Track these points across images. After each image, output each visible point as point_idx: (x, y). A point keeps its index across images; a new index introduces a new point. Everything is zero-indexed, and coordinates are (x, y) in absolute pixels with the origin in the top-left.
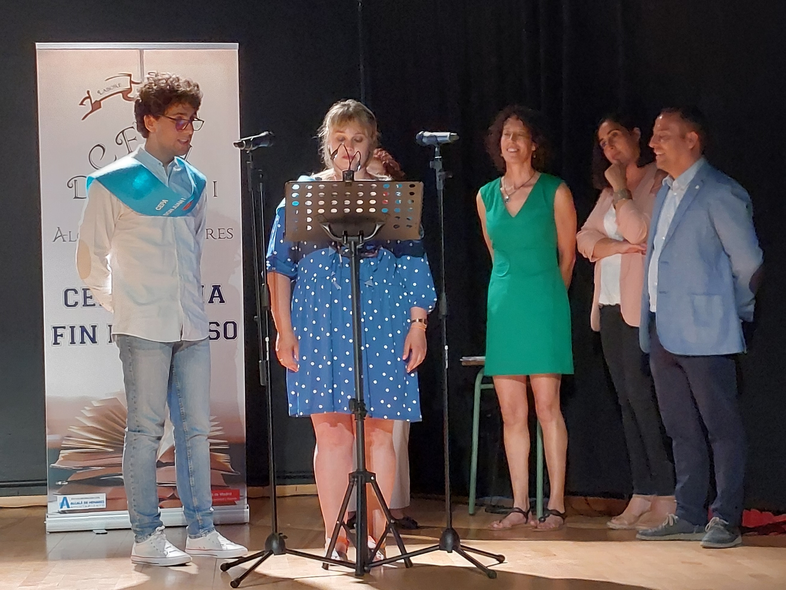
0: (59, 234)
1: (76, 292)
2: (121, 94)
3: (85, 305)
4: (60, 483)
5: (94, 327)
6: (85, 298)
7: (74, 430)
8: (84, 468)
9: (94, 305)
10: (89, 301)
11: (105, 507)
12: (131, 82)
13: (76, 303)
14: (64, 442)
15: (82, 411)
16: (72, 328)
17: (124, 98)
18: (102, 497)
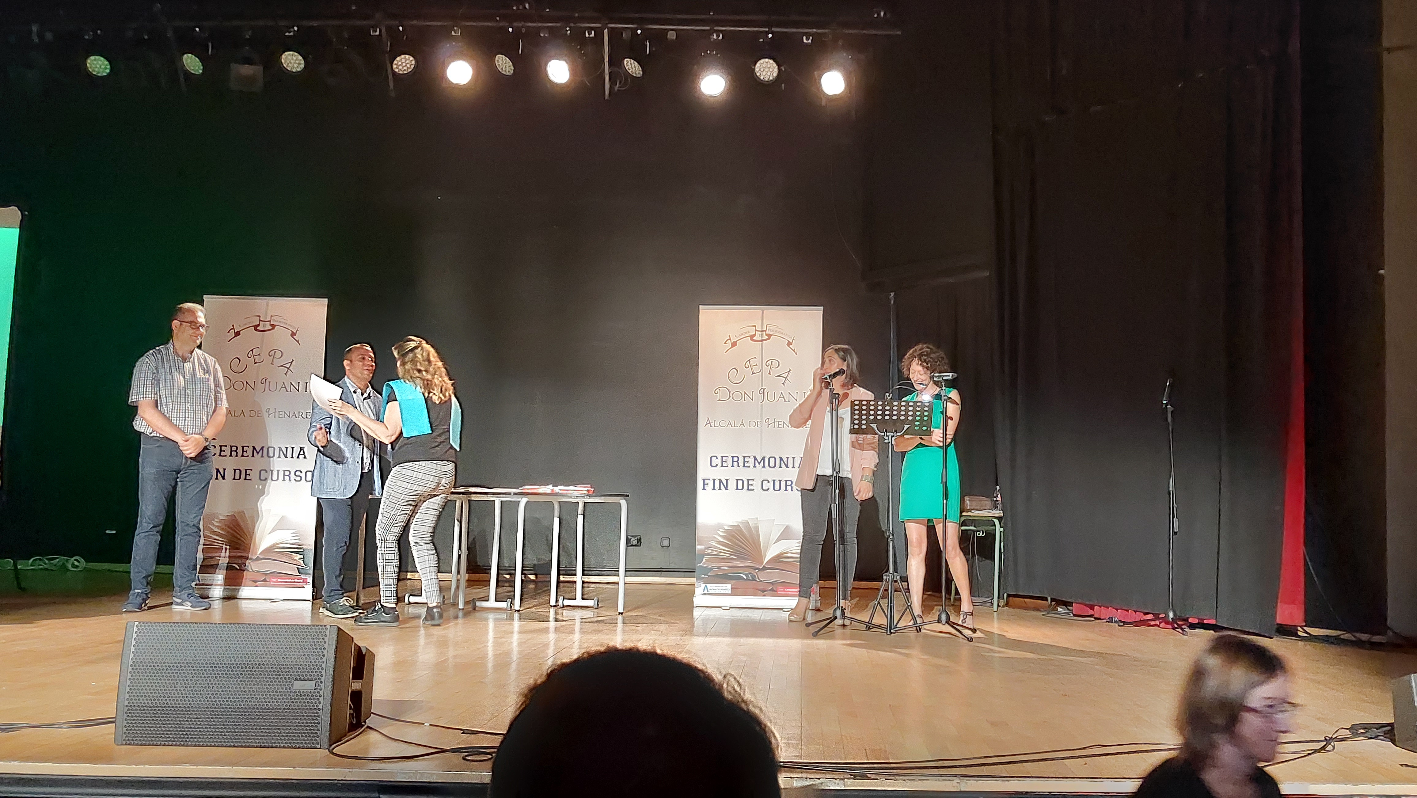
0: (708, 422)
1: (717, 458)
2: (749, 338)
3: (722, 466)
4: (703, 576)
5: (727, 480)
6: (722, 461)
7: (714, 543)
8: (719, 567)
9: (727, 466)
10: (725, 464)
11: (730, 593)
12: (756, 330)
13: (717, 465)
14: (706, 550)
15: (718, 532)
16: (714, 480)
17: (751, 340)
18: (729, 586)
